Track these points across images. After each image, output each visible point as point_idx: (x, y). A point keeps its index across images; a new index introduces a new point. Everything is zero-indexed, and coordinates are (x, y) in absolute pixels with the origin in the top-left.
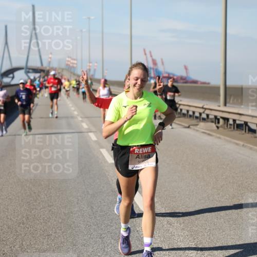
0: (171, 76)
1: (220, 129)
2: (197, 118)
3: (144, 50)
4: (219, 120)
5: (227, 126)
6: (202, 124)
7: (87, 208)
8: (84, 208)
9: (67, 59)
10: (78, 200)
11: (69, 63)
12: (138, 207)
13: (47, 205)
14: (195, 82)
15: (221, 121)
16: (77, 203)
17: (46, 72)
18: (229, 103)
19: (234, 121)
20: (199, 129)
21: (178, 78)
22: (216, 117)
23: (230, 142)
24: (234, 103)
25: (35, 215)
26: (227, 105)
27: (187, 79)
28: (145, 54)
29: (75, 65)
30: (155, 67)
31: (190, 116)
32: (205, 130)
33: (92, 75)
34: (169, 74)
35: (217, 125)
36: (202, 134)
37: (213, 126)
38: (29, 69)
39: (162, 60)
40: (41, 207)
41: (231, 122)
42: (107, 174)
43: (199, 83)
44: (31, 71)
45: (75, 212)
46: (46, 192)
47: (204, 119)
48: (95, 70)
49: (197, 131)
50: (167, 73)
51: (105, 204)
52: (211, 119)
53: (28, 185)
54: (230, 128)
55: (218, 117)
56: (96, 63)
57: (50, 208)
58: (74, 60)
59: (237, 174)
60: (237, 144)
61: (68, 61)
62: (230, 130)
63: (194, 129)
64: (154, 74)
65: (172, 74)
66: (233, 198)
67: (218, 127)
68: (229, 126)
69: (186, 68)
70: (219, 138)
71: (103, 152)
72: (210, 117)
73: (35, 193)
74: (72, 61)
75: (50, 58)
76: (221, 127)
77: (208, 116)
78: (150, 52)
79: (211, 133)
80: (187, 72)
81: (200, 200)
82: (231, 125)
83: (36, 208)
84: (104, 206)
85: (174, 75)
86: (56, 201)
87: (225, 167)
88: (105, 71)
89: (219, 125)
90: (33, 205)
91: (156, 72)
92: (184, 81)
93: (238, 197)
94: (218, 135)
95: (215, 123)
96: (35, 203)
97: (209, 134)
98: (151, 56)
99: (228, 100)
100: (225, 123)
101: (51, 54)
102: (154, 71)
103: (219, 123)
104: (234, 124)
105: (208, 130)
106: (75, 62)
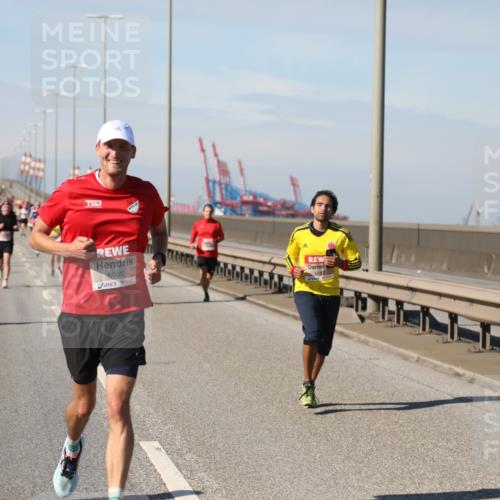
0: (261, 200)
1: (367, 321)
3: (200, 141)
4: (364, 301)
5: (383, 317)
9: (23, 159)
11: (27, 168)
15: (370, 303)
18: (389, 262)
19: (399, 304)
21: (275, 205)
22: (358, 295)
23: (389, 352)
24: (399, 265)
26: (385, 268)
27: (297, 207)
28: (203, 150)
30: (224, 180)
34: (255, 197)
35: (360, 312)
37: (353, 314)
39: (240, 163)
41: (392, 306)
50: (251, 193)
52: (348, 299)
54: (390, 320)
55: (363, 295)
58: (40, 161)
60: (405, 358)
61: (25, 164)
62: (389, 324)
64: (222, 195)
65: (261, 196)
67: (362, 319)
68: (386, 316)
69: (294, 183)
70: (365, 342)
72: (346, 294)
74: (33, 164)
76: (370, 317)
78: (214, 146)
80: (295, 192)
82: (391, 313)
85: (266, 199)
89: (364, 314)
91: (227, 189)
92: (290, 212)
94: (363, 337)
95: (357, 310)
98: (216, 155)
99: (386, 257)
100: (378, 309)
102: (221, 189)
103: (364, 308)
104: (398, 310)
106: (41, 166)
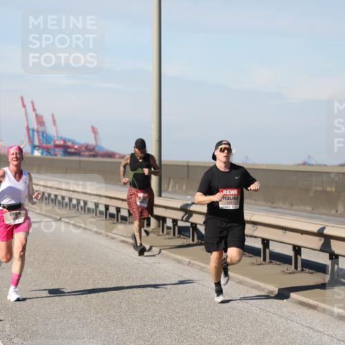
0: (70, 144)
1: (151, 235)
2: (112, 216)
3: (22, 99)
5: (163, 231)
6: (121, 227)
14: (111, 155)
15: (153, 221)
18: (167, 191)
19: (175, 221)
20: (116, 236)
21: (80, 148)
24: (174, 192)
26: (163, 194)
27: (97, 149)
28: (24, 106)
30: (41, 129)
32: (126, 236)
34: (65, 141)
35: (146, 228)
36: (120, 244)
39: (53, 116)
41: (169, 223)
43: (117, 156)
47: (124, 219)
49: (113, 238)
50: (61, 139)
54: (168, 234)
60: (180, 262)
62: (167, 236)
63: (107, 236)
64: (39, 140)
65: (69, 140)
67: (147, 233)
68: (165, 231)
69: (94, 131)
76: (153, 232)
78: (33, 103)
80: (95, 138)
82: (169, 228)
85: (73, 143)
89: (149, 229)
91: (43, 136)
92: (92, 153)
98: (34, 110)
99: (164, 186)
100: (159, 226)
102: (38, 136)
103: (149, 225)
104: (174, 226)
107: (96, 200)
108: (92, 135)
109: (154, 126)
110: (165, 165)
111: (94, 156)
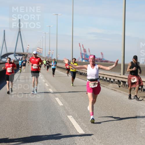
2: (108, 81)
3: (79, 44)
4: (120, 82)
6: (111, 85)
7: (48, 130)
8: (46, 130)
9: (37, 48)
10: (43, 126)
11: (38, 51)
12: (76, 130)
13: (26, 129)
14: (107, 61)
15: (121, 83)
16: (43, 128)
17: (25, 55)
20: (110, 88)
21: (97, 59)
22: (118, 81)
23: (126, 95)
25: (19, 134)
26: (125, 74)
27: (103, 60)
28: (80, 46)
29: (42, 52)
30: (85, 53)
31: (105, 80)
32: (112, 88)
33: (51, 57)
35: (119, 85)
36: (112, 90)
37: (117, 85)
38: (17, 54)
39: (89, 49)
40: (23, 129)
41: (127, 83)
42: (59, 111)
43: (109, 62)
44: (17, 55)
45: (41, 133)
46: (25, 121)
47: (112, 82)
48: (52, 54)
49: (108, 88)
51: (57, 128)
52: (116, 82)
53: (15, 117)
54: (126, 87)
55: (120, 81)
56: (53, 51)
57: (27, 131)
58: (41, 49)
59: (130, 112)
61: (38, 50)
62: (126, 88)
63: (107, 87)
64: (85, 57)
66: (128, 126)
67: (120, 86)
68: (125, 86)
69: (102, 54)
70: (121, 92)
71: (56, 99)
72: (115, 81)
73: (19, 122)
74: (40, 50)
75: (28, 48)
76: (121, 86)
77: (114, 80)
78: (83, 45)
79: (116, 90)
80: (102, 56)
81: (110, 126)
82: (126, 85)
83: (20, 130)
84: (57, 129)
86: (31, 126)
87: (123, 108)
88: (58, 55)
89: (120, 85)
90: (18, 129)
91: (86, 55)
93: (131, 125)
94: (120, 91)
95: (118, 84)
96: (19, 128)
97: (115, 90)
98: (83, 47)
99: (125, 72)
100: (124, 84)
101: (29, 45)
102: (84, 55)
103: (120, 84)
105: (114, 88)
106: (42, 50)
107: (103, 76)
108: (101, 55)
109: (122, 52)
110: (126, 65)
111: (102, 62)
